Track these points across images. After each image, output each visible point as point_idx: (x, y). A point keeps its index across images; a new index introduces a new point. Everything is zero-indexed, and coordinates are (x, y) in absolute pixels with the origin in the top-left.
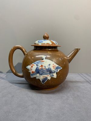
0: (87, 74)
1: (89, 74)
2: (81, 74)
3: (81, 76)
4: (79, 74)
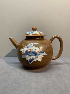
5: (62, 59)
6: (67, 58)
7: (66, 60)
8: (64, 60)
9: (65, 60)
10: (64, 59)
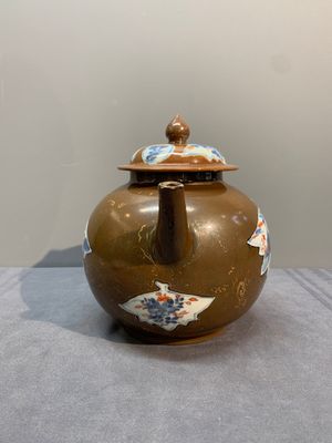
0: (316, 272)
1: (323, 270)
2: (297, 271)
3: (297, 280)
4: (288, 273)
5: (298, 276)
6: (321, 275)
7: (314, 284)
8: (305, 282)
9: (309, 285)
10: (307, 280)
